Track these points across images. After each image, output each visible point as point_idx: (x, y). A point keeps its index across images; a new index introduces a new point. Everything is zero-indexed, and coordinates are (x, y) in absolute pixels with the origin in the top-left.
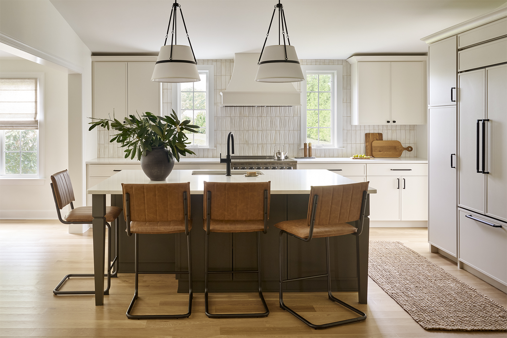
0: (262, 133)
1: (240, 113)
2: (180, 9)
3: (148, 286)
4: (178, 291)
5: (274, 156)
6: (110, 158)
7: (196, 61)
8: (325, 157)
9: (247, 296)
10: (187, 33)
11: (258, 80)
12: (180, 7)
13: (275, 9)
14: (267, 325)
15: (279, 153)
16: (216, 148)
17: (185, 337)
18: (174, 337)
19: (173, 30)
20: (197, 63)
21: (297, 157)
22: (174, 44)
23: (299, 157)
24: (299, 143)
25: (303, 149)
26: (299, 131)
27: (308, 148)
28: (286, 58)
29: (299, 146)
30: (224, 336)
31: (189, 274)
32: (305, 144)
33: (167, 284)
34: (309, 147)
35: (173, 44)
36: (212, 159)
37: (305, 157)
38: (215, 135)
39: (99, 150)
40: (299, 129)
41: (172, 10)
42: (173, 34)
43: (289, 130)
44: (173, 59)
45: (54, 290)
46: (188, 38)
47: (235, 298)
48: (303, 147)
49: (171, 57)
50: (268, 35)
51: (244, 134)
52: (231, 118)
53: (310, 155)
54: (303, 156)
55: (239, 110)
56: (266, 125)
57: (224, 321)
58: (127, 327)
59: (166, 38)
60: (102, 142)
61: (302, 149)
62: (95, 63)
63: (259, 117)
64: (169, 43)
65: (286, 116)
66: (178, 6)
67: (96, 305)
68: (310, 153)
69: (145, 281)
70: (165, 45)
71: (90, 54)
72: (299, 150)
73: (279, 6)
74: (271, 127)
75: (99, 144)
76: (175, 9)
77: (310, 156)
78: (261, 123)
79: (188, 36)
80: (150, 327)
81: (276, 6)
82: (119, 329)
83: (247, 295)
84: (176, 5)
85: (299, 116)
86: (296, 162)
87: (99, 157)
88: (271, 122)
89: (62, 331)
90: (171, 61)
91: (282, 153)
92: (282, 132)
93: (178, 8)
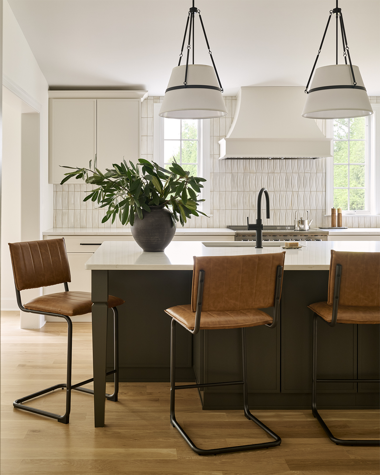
0: (274, 196)
1: (245, 169)
2: (200, 16)
3: (157, 400)
4: (203, 408)
5: (295, 226)
6: (70, 228)
7: (221, 87)
8: (359, 228)
9: (302, 415)
10: (209, 48)
11: (305, 115)
12: (199, 13)
13: (330, 16)
14: (352, 457)
15: (302, 221)
16: (212, 215)
17: (241, 474)
18: (226, 474)
19: (189, 44)
20: (222, 90)
21: (321, 227)
22: (190, 62)
23: (323, 227)
24: (324, 208)
25: (330, 216)
26: (324, 193)
27: (337, 215)
28: (355, 82)
29: (324, 213)
30: (296, 472)
31: (244, 384)
32: (333, 210)
33: (182, 397)
34: (339, 214)
35: (189, 64)
36: (207, 229)
37: (333, 227)
38: (211, 198)
39: (55, 218)
40: (324, 190)
41: (189, 17)
42: (189, 50)
43: (310, 191)
44: (188, 84)
45: (14, 403)
46: (211, 55)
47: (287, 417)
48: (329, 213)
49: (186, 81)
50: (320, 51)
51: (249, 196)
52: (233, 176)
53: (340, 224)
54: (330, 226)
55: (243, 164)
56: (280, 184)
57: (287, 450)
58: (151, 459)
59: (181, 57)
60: (60, 207)
61: (328, 216)
62: (54, 100)
63: (271, 174)
64: (184, 63)
65: (307, 172)
66: (196, 11)
67: (96, 426)
68: (340, 221)
69: (150, 394)
70: (179, 65)
71: (47, 88)
72: (324, 217)
73: (337, 10)
74: (286, 187)
75: (55, 210)
76: (193, 16)
77: (339, 226)
78: (273, 181)
79: (210, 53)
80: (185, 458)
81: (332, 12)
82: (141, 461)
83: (300, 413)
84: (193, 10)
85: (324, 172)
86: (328, 233)
87: (55, 227)
88: (287, 180)
89: (61, 464)
90: (186, 86)
91: (306, 222)
92: (301, 194)
93: (196, 15)
